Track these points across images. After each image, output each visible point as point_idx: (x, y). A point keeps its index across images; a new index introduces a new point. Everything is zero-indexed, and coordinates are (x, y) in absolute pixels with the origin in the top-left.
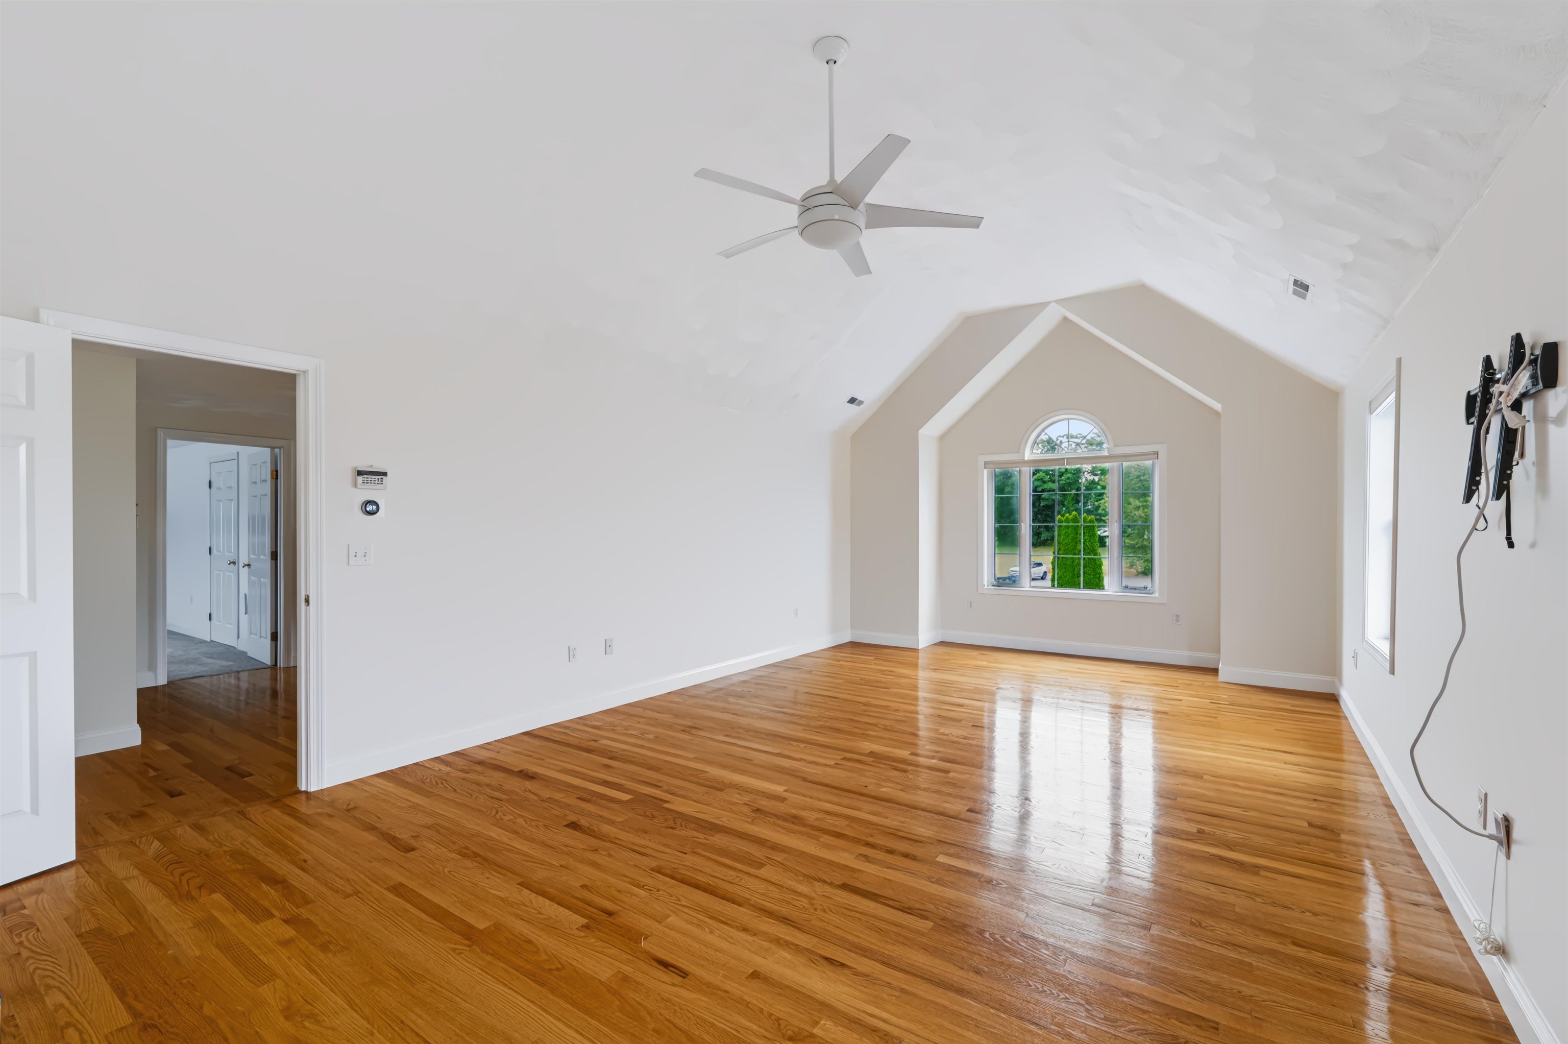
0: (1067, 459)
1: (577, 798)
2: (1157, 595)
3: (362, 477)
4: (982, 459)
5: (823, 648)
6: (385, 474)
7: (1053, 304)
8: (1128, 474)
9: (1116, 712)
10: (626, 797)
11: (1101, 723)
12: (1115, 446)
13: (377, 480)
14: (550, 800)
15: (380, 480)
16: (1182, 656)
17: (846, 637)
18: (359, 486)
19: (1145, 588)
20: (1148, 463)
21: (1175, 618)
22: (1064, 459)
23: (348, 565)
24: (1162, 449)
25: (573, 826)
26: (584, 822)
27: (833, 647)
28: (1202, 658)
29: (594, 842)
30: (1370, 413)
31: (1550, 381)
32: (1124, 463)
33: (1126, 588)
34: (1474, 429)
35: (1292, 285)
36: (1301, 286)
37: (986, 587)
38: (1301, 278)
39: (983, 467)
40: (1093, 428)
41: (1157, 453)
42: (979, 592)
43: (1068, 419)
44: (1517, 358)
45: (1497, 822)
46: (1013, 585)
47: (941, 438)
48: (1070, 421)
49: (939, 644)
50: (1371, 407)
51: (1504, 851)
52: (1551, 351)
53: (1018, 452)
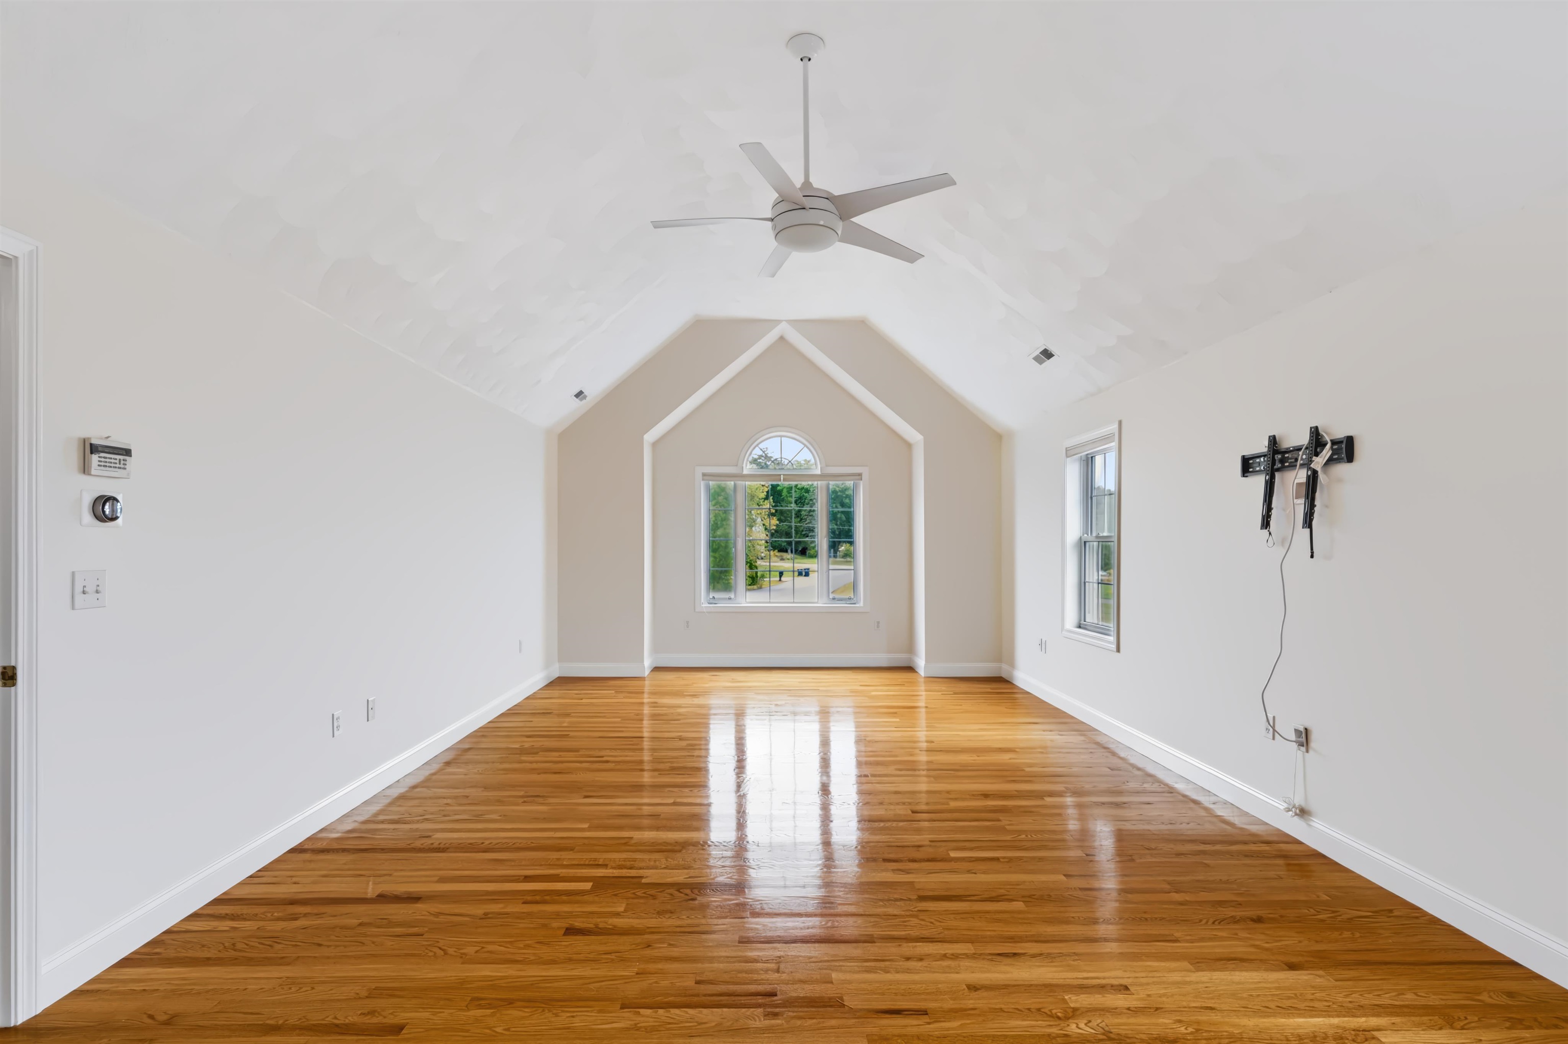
0: (783, 475)
1: (523, 903)
2: (861, 604)
3: (97, 455)
4: (700, 470)
5: (539, 688)
6: (128, 452)
7: (784, 322)
8: (834, 492)
9: (825, 715)
10: (588, 886)
11: (810, 730)
12: (826, 466)
13: (117, 461)
14: (486, 916)
15: (122, 462)
16: (882, 659)
17: (556, 672)
18: (93, 472)
19: (850, 599)
20: (850, 483)
21: (876, 624)
22: (780, 475)
23: (73, 608)
24: (864, 471)
25: (570, 931)
26: (578, 923)
27: (546, 686)
28: (898, 658)
29: (638, 939)
30: (1067, 457)
31: (1350, 458)
32: (830, 482)
33: (833, 599)
34: (1266, 482)
35: (1037, 352)
36: (1047, 354)
37: (703, 605)
38: (1052, 349)
39: (701, 479)
40: (803, 446)
41: (860, 475)
42: (696, 610)
43: (781, 436)
44: (1317, 441)
45: (1297, 732)
46: (730, 601)
47: (655, 445)
48: (782, 438)
49: (656, 669)
50: (1069, 453)
51: (1303, 749)
52: (1350, 441)
53: (737, 466)
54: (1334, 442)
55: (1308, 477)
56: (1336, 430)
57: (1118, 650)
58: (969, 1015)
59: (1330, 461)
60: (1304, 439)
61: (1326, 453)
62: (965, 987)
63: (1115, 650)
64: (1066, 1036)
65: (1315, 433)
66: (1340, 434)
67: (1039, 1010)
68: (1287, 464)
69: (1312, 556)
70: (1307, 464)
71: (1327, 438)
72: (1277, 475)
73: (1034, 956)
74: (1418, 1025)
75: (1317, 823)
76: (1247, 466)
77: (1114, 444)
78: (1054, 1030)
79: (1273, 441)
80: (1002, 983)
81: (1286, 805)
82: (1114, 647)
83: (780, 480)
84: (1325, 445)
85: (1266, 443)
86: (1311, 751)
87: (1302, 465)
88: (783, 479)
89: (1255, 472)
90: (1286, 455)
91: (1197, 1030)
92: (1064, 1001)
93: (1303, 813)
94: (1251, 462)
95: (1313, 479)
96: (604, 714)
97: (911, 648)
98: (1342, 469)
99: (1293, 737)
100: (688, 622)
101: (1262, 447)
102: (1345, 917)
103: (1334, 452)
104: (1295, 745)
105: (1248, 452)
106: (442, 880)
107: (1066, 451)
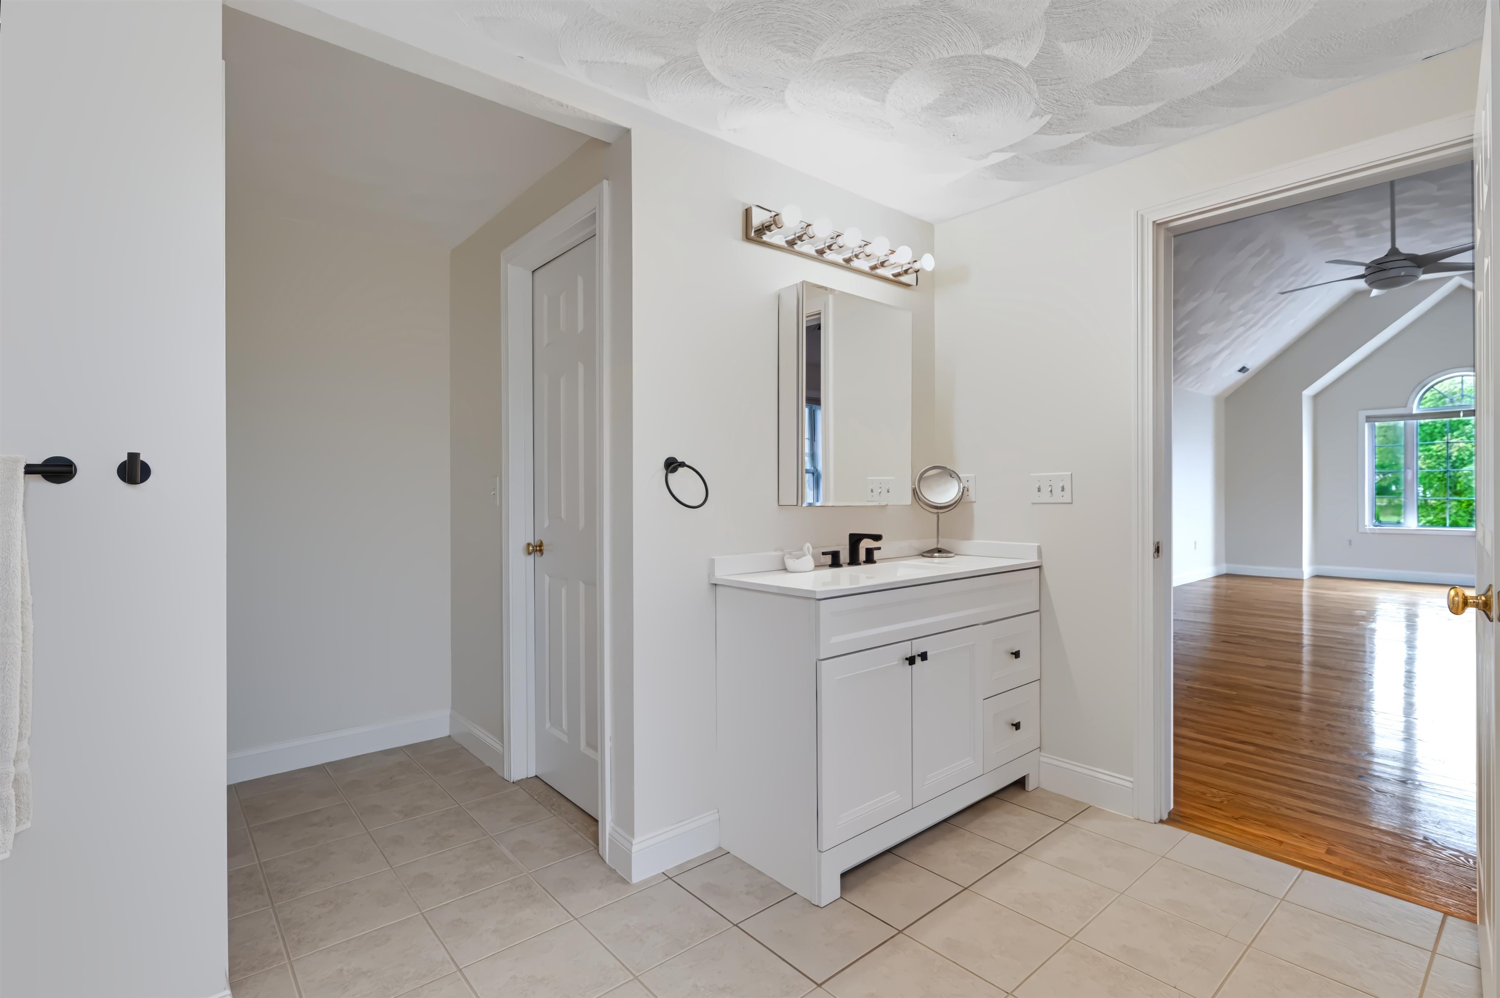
0: (1464, 411)
7: (1458, 277)
17: (1224, 569)
37: (1368, 527)
39: (1365, 421)
42: (1360, 531)
43: (1461, 376)
46: (1397, 525)
47: (1316, 397)
49: (1317, 577)
88: (1463, 414)
100: (1350, 541)
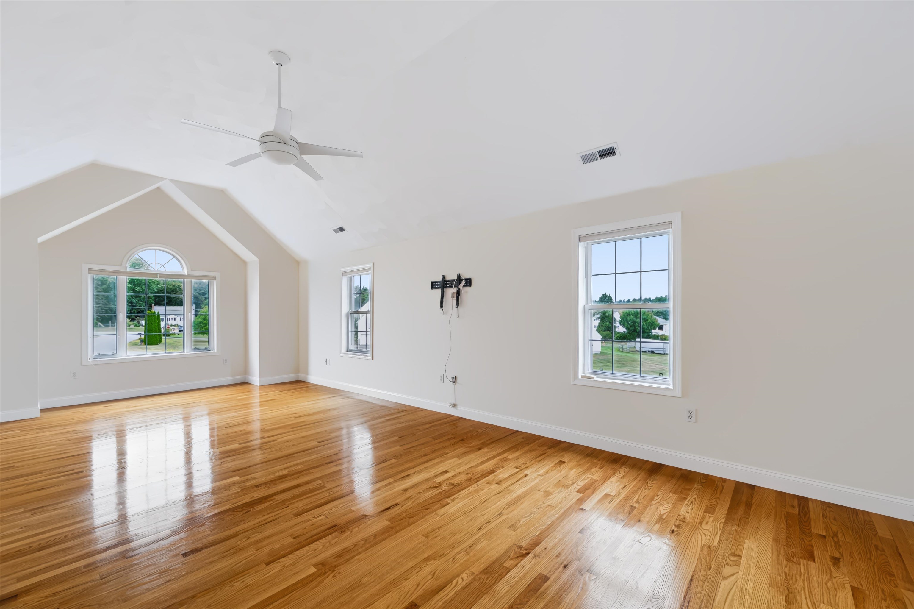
0: (159, 274)
2: (214, 350)
4: (86, 267)
7: (167, 180)
8: (196, 286)
9: (187, 419)
12: (191, 270)
16: (228, 380)
19: (206, 348)
20: (207, 282)
21: (225, 361)
22: (156, 274)
24: (217, 275)
28: (239, 378)
30: (343, 276)
31: (470, 285)
32: (193, 280)
33: (195, 349)
34: (442, 291)
35: (336, 228)
36: (341, 229)
37: (90, 360)
38: (344, 227)
39: (88, 273)
40: (173, 257)
41: (215, 277)
42: (83, 364)
43: (156, 250)
44: (459, 280)
45: (453, 378)
46: (113, 356)
48: (157, 251)
49: (42, 411)
50: (344, 274)
51: (455, 384)
52: (470, 279)
53: (121, 266)
54: (466, 279)
55: (457, 291)
56: (465, 276)
57: (373, 359)
58: (412, 498)
59: (464, 286)
60: (455, 277)
61: (463, 282)
62: (402, 491)
63: (371, 359)
64: (444, 490)
65: (459, 276)
66: (467, 277)
67: (430, 487)
68: (448, 286)
69: (458, 318)
70: (457, 286)
71: (463, 278)
72: (445, 289)
73: (414, 473)
74: (513, 452)
75: (460, 408)
76: (433, 285)
77: (371, 272)
78: (439, 491)
79: (444, 277)
80: (412, 485)
81: (449, 404)
82: (370, 358)
83: (157, 277)
84: (463, 280)
85: (441, 278)
86: (457, 384)
87: (455, 286)
88: (159, 276)
89: (436, 288)
90: (448, 283)
91: (473, 474)
92: (435, 482)
93: (454, 406)
94: (434, 284)
95: (459, 292)
96: (34, 446)
97: (246, 370)
98: (468, 288)
99: (451, 380)
101: (440, 279)
102: (480, 432)
103: (466, 283)
104: (451, 383)
105: (434, 280)
106: (19, 580)
107: (343, 273)
